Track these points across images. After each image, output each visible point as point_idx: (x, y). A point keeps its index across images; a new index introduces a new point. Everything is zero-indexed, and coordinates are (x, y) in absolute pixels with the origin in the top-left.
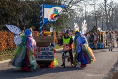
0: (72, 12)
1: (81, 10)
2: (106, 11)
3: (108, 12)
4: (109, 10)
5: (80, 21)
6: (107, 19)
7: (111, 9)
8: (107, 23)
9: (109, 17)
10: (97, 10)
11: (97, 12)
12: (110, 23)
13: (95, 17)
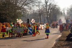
0: (24, 10)
1: (31, 9)
2: (47, 10)
3: (48, 10)
4: (49, 9)
5: (29, 16)
6: (48, 15)
7: (50, 8)
8: (47, 18)
9: (48, 14)
10: (41, 9)
11: (41, 10)
12: (49, 17)
13: (40, 13)
